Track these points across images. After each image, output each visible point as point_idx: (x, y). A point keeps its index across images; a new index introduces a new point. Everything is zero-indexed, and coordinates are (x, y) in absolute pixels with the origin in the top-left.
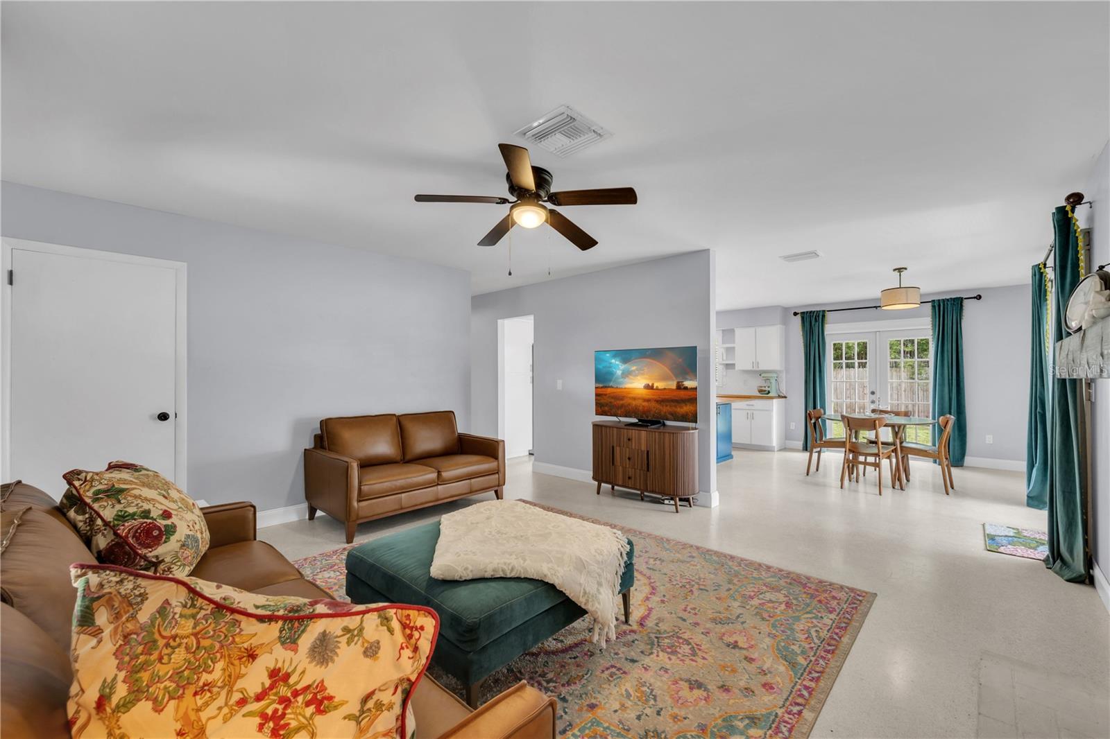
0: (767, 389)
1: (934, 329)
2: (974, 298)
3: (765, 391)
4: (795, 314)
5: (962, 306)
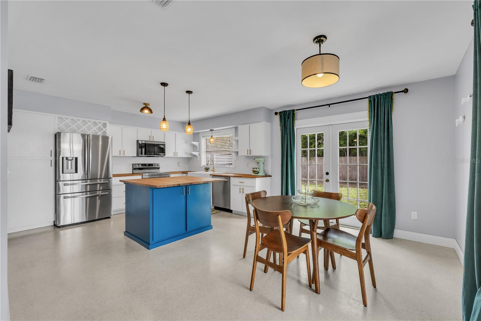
0: (258, 170)
1: (370, 121)
2: (402, 91)
3: (257, 171)
4: (276, 114)
5: (392, 99)
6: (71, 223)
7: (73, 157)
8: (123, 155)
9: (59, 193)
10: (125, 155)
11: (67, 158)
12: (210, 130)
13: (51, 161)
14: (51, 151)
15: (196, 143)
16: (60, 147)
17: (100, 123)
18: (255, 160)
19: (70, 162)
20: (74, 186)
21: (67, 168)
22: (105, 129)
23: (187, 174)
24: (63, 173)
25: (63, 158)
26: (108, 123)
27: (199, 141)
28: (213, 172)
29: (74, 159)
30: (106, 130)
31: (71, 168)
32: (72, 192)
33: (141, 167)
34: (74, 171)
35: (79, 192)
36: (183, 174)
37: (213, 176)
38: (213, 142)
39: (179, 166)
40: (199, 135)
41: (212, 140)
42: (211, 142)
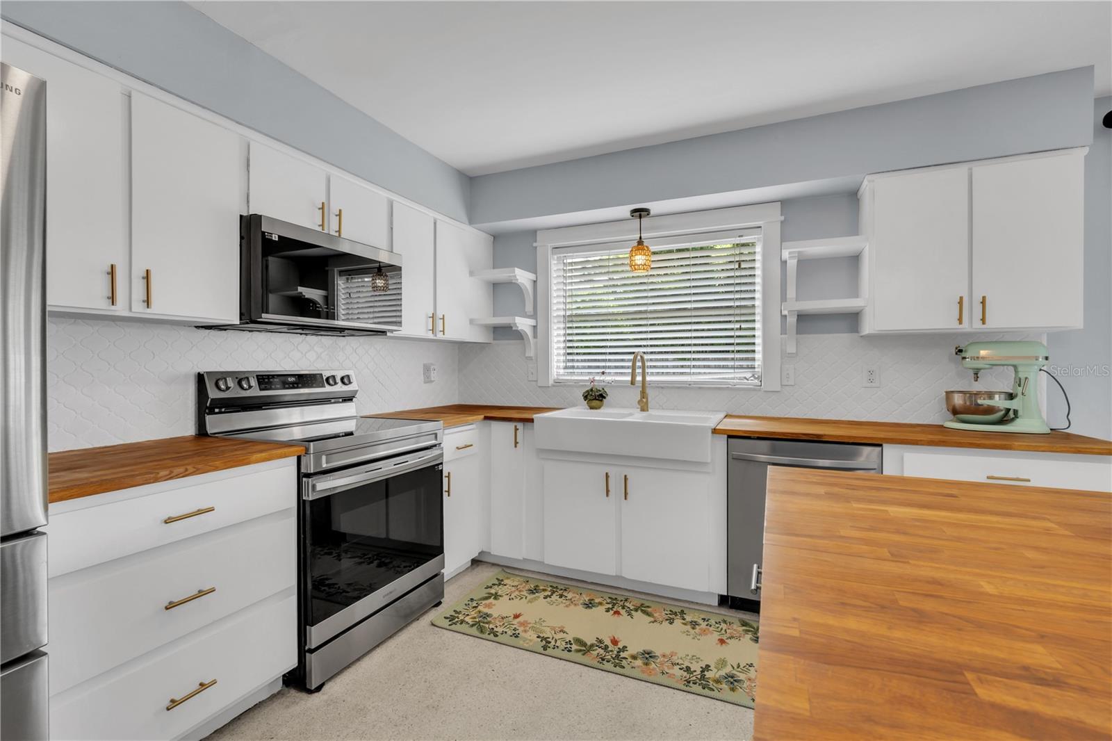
3: (990, 410)
8: (139, 309)
10: (160, 308)
12: (634, 211)
15: (519, 277)
23: (521, 426)
27: (534, 265)
28: (642, 410)
33: (255, 391)
36: (488, 422)
37: (729, 437)
38: (645, 267)
39: (428, 380)
40: (536, 242)
41: (644, 257)
42: (634, 267)
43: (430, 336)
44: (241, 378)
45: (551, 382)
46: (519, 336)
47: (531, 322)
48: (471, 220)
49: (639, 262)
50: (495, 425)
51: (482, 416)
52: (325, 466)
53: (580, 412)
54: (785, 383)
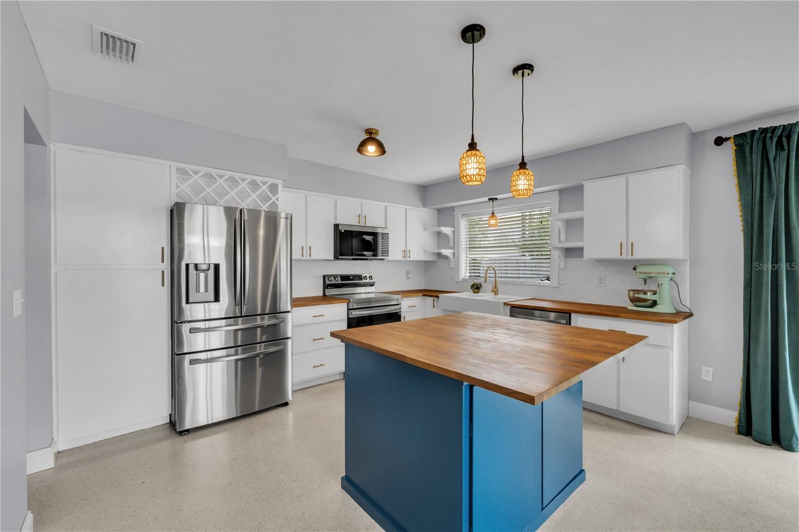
0: (650, 297)
3: (645, 300)
4: (719, 141)
6: (206, 424)
7: (209, 264)
8: (308, 257)
9: (178, 351)
10: (314, 257)
11: (196, 266)
12: (490, 199)
13: (163, 272)
14: (163, 248)
15: (447, 230)
16: (181, 240)
17: (264, 183)
18: (638, 270)
19: (202, 275)
20: (211, 332)
21: (198, 290)
22: (276, 197)
23: (435, 299)
24: (187, 302)
25: (187, 265)
26: (280, 183)
27: (453, 224)
28: (495, 294)
29: (212, 267)
30: (277, 199)
31: (206, 290)
32: (207, 349)
33: (340, 282)
34: (212, 298)
35: (222, 347)
36: (425, 297)
37: (512, 307)
38: (496, 225)
39: (408, 278)
40: (454, 212)
41: (495, 221)
42: (490, 225)
43: (403, 259)
44: (335, 276)
45: (460, 279)
46: (446, 257)
47: (452, 251)
48: (424, 205)
49: (493, 223)
50: (427, 298)
51: (422, 294)
52: (355, 307)
53: (468, 295)
54: (560, 283)
